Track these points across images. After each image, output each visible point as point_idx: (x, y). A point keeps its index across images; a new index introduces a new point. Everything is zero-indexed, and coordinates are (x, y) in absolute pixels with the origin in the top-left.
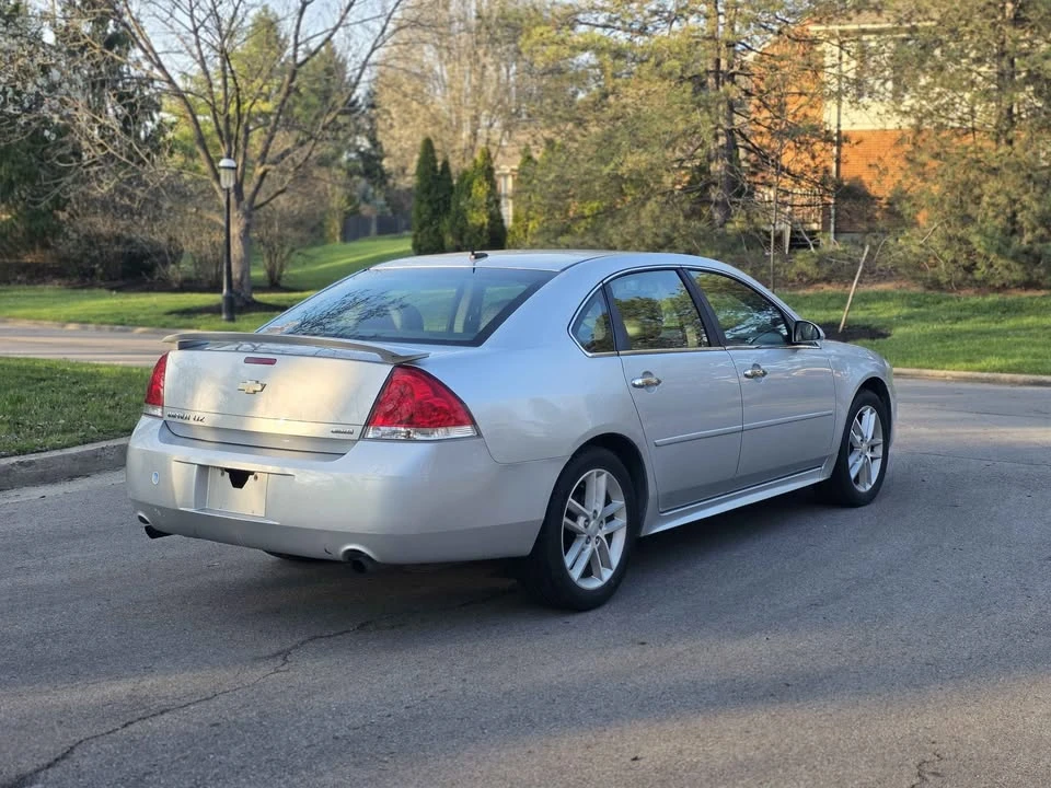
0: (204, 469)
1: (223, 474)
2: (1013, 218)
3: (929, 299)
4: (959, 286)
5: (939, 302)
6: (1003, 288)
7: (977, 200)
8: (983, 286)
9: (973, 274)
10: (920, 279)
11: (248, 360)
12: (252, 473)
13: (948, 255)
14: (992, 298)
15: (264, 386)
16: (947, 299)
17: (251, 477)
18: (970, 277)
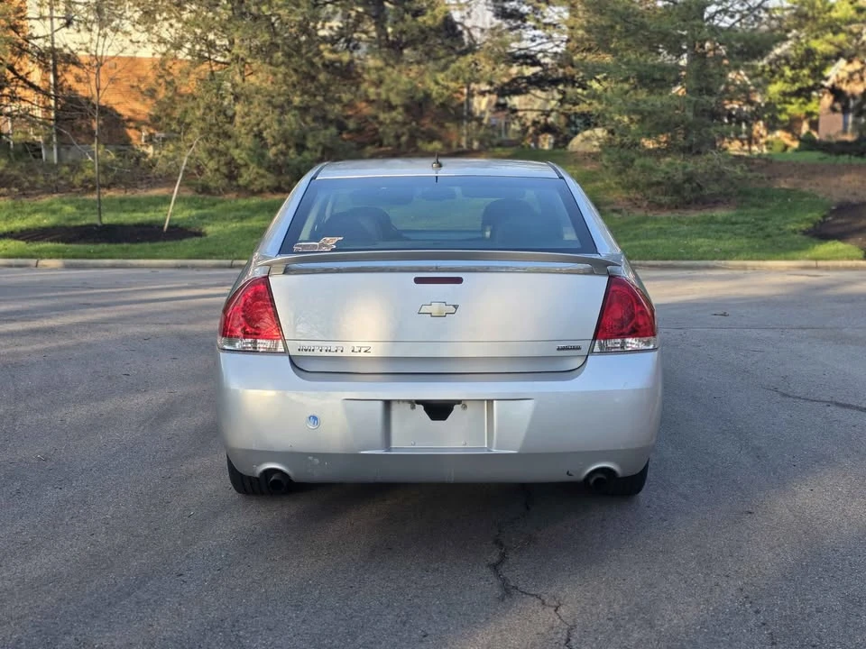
0: (388, 404)
1: (413, 408)
2: (259, 135)
3: (205, 202)
4: (225, 191)
5: (214, 205)
6: (261, 192)
7: (231, 119)
8: (247, 191)
9: (237, 181)
10: (192, 185)
11: (418, 281)
12: (459, 402)
13: (212, 165)
14: (255, 200)
15: (456, 307)
16: (222, 202)
17: (457, 408)
18: (234, 183)
